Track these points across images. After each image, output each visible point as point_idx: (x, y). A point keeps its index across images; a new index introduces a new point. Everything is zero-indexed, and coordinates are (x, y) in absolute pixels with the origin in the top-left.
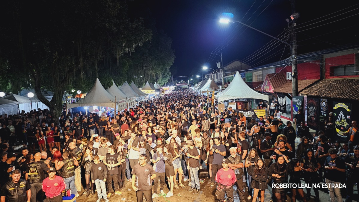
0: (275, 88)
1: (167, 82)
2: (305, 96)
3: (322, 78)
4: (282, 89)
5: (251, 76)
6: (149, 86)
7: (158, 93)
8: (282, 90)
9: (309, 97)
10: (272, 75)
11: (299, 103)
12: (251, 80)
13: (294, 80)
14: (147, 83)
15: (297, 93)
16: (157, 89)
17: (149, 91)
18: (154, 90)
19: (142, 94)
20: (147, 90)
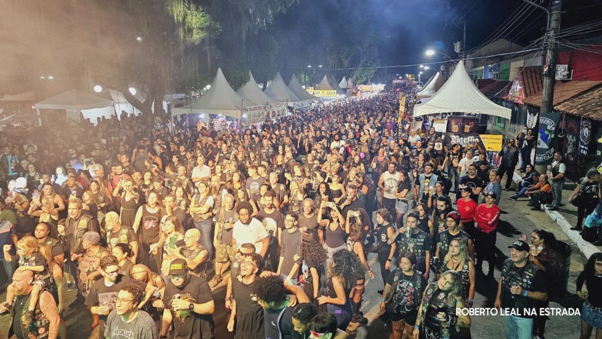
0: (527, 96)
1: (373, 75)
4: (537, 98)
6: (327, 83)
7: (344, 96)
9: (569, 116)
11: (551, 126)
13: (546, 81)
16: (343, 89)
17: (326, 92)
18: (335, 91)
19: (306, 97)
20: (323, 91)
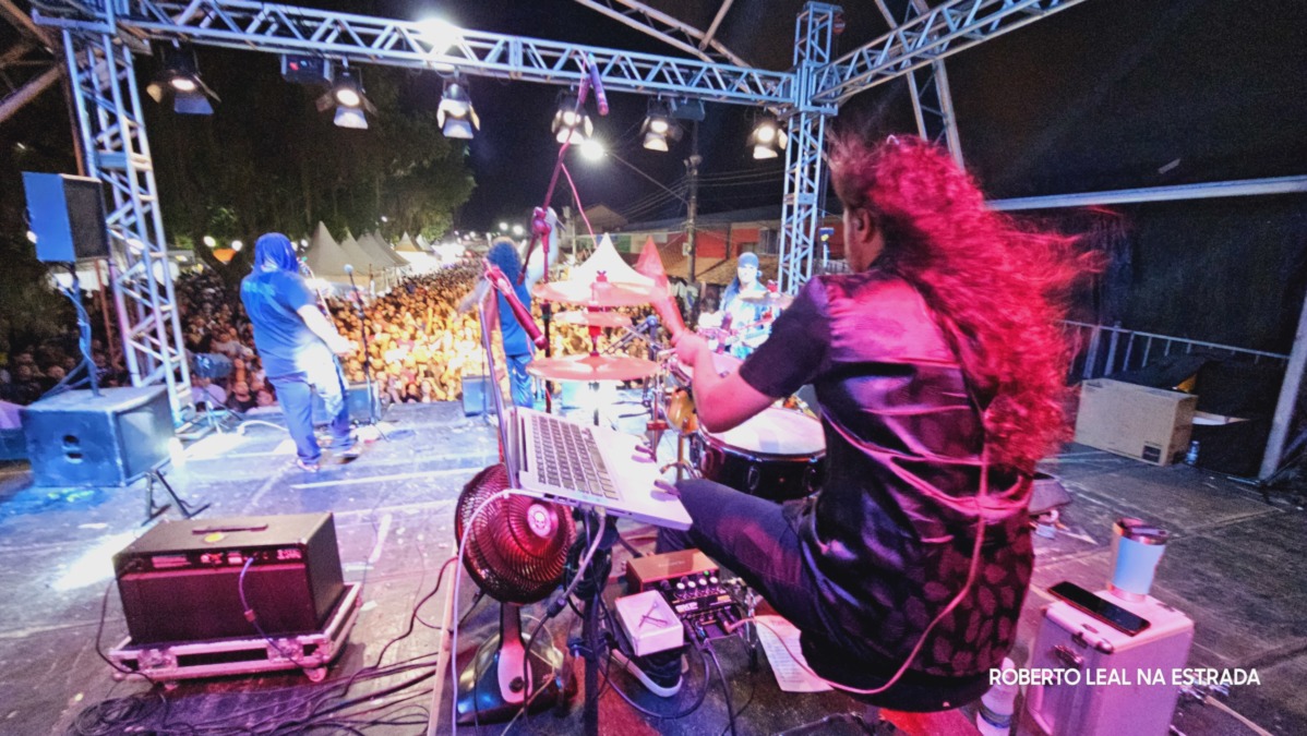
0: (665, 268)
2: (704, 284)
3: (728, 258)
5: (629, 242)
7: (430, 260)
8: (675, 273)
9: (709, 285)
10: (663, 245)
11: (695, 294)
12: (628, 248)
13: (690, 258)
14: (406, 235)
15: (693, 278)
20: (409, 253)
